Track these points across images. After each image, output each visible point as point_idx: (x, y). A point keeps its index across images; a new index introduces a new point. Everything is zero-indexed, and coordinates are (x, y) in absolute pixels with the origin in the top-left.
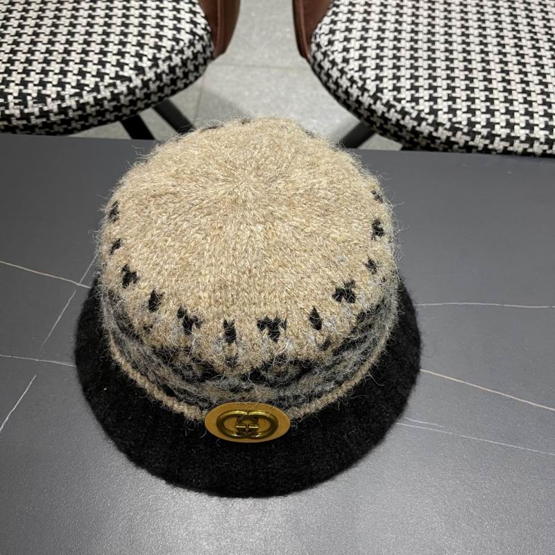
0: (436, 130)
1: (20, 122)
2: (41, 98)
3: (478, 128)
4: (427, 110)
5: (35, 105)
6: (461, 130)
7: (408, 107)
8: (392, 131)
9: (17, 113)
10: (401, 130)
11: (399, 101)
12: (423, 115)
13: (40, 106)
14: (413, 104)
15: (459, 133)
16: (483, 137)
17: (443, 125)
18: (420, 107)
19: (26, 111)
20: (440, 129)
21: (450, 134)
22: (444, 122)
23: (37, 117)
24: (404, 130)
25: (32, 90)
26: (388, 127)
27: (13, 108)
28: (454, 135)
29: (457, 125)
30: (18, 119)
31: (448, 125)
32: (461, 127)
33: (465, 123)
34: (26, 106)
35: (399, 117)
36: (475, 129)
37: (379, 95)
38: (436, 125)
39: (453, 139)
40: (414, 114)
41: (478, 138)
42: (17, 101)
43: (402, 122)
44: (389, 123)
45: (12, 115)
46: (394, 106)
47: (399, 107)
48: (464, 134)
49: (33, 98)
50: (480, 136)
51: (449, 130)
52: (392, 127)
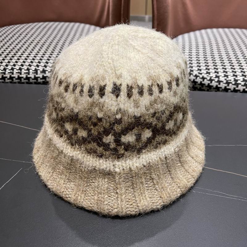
0: (219, 84)
1: (34, 81)
2: (44, 71)
3: (239, 82)
4: (214, 76)
5: (41, 74)
6: (231, 83)
7: (205, 76)
8: (199, 88)
9: (33, 77)
10: (203, 87)
11: (201, 74)
12: (212, 78)
13: (43, 74)
14: (208, 74)
15: (230, 85)
16: (242, 86)
17: (222, 82)
18: (211, 75)
19: (37, 76)
20: (221, 83)
21: (226, 85)
22: (223, 80)
23: (41, 79)
24: (204, 86)
25: (41, 69)
26: (197, 86)
27: (31, 75)
28: (228, 85)
29: (229, 81)
30: (33, 79)
31: (225, 82)
32: (231, 82)
33: (233, 80)
34: (37, 74)
35: (202, 80)
36: (238, 82)
37: (192, 72)
38: (219, 82)
39: (228, 87)
40: (209, 78)
41: (240, 86)
42: (33, 72)
43: (203, 82)
44: (197, 84)
45: (31, 77)
46: (199, 76)
47: (201, 76)
48: (233, 84)
49: (41, 71)
50: (241, 85)
51: (226, 83)
52: (198, 85)
